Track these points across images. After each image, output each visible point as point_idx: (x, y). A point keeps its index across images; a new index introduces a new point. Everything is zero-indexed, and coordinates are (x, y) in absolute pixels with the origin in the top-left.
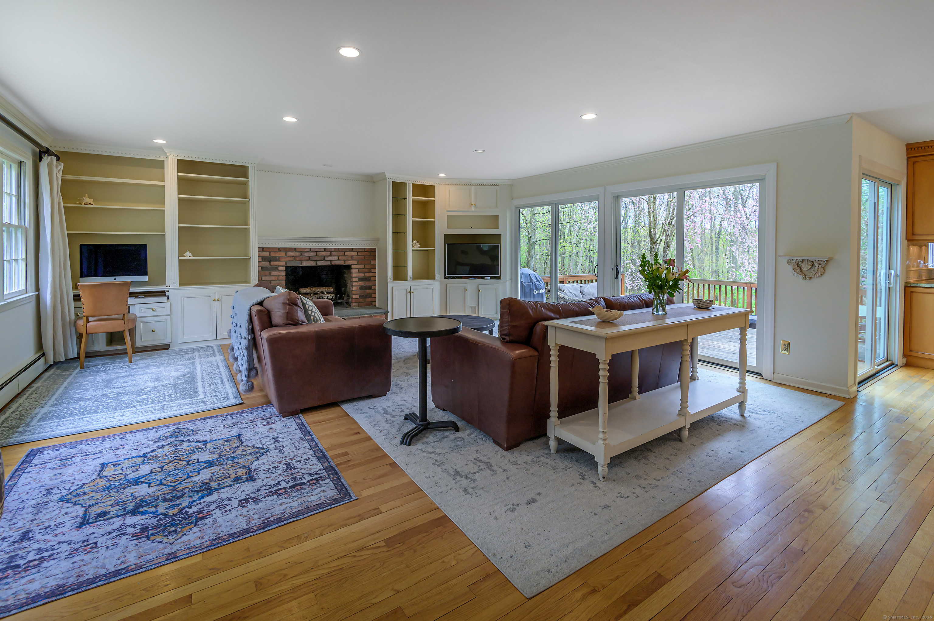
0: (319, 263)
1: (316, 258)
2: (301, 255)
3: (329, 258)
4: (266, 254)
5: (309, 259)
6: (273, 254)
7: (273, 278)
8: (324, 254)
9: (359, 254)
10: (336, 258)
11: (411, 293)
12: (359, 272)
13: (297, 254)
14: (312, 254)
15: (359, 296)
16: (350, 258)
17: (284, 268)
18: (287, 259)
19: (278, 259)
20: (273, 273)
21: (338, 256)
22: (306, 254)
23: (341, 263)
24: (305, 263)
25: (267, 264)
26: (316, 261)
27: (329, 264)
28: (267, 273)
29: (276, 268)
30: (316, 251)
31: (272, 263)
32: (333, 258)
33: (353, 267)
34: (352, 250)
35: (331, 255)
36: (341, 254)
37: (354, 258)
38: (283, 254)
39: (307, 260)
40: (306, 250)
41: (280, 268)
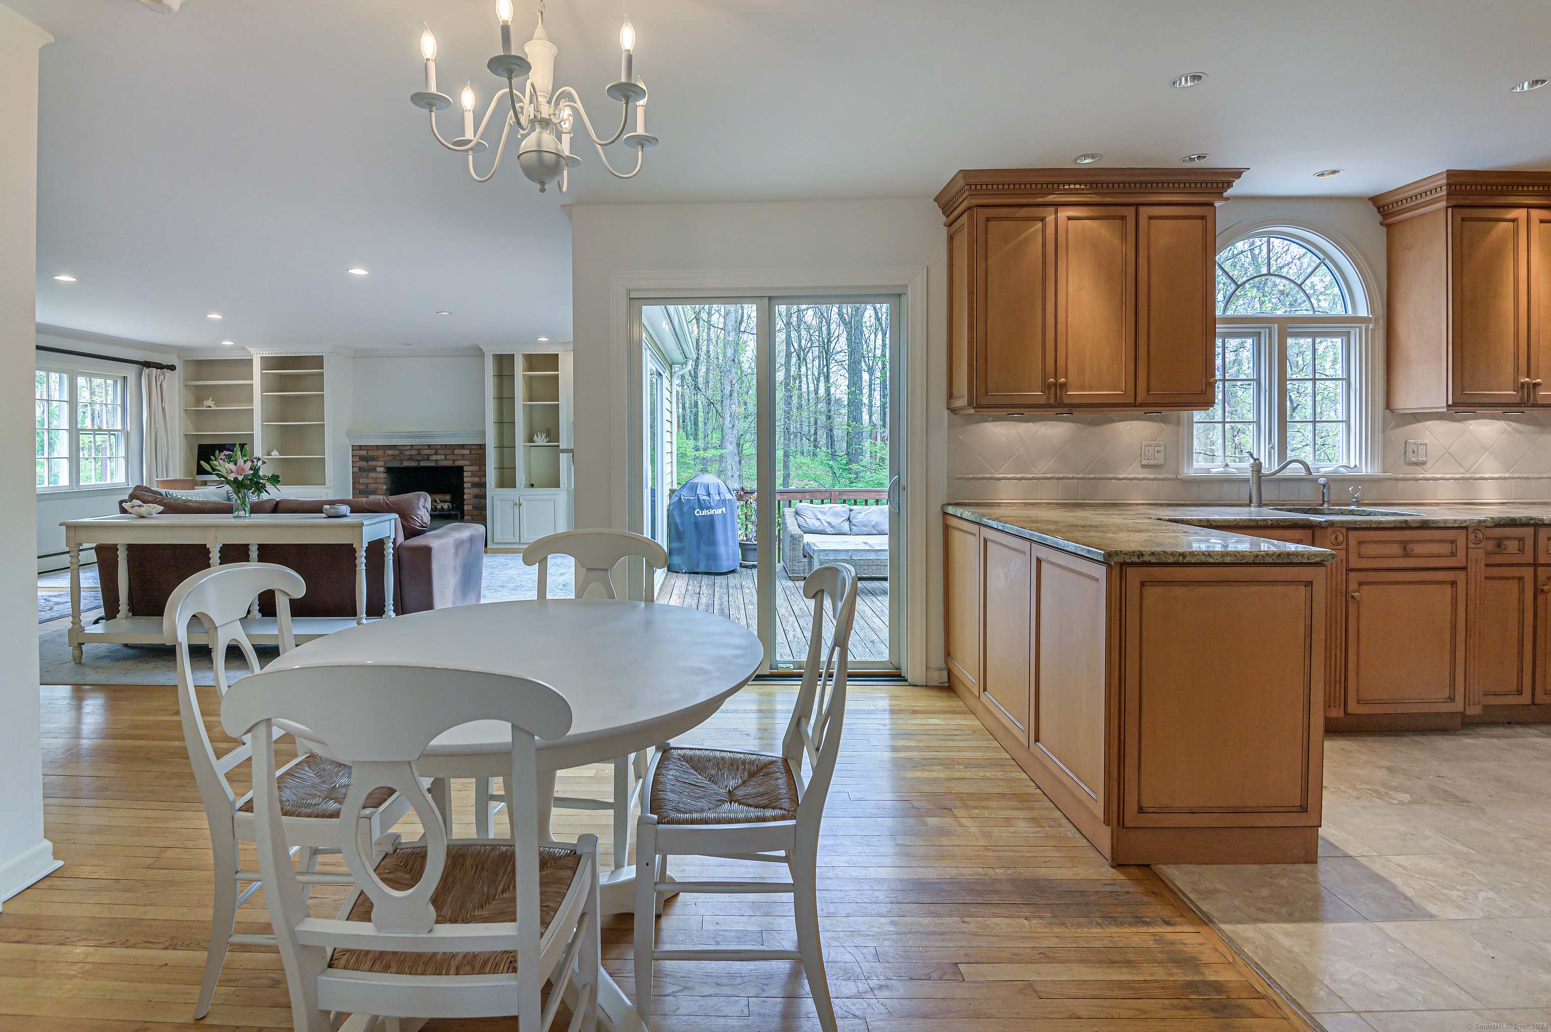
0: (422, 464)
1: (419, 458)
2: (401, 453)
3: (434, 457)
4: (363, 453)
5: (411, 458)
6: (371, 453)
7: (370, 481)
8: (428, 452)
9: (473, 452)
10: (443, 457)
11: (520, 505)
12: (472, 476)
13: (397, 452)
14: (413, 452)
15: (473, 507)
16: (461, 457)
17: (382, 469)
18: (386, 459)
19: (374, 459)
20: (372, 475)
21: (446, 455)
22: (407, 453)
23: (448, 463)
24: (405, 464)
25: (363, 464)
26: (419, 461)
27: (433, 464)
28: (364, 474)
29: (373, 469)
30: (419, 449)
31: (369, 463)
32: (439, 457)
33: (465, 468)
34: (463, 447)
35: (436, 454)
36: (449, 452)
37: (466, 457)
38: (381, 453)
39: (408, 460)
40: (407, 448)
41: (379, 469)
